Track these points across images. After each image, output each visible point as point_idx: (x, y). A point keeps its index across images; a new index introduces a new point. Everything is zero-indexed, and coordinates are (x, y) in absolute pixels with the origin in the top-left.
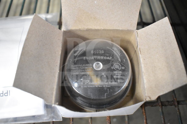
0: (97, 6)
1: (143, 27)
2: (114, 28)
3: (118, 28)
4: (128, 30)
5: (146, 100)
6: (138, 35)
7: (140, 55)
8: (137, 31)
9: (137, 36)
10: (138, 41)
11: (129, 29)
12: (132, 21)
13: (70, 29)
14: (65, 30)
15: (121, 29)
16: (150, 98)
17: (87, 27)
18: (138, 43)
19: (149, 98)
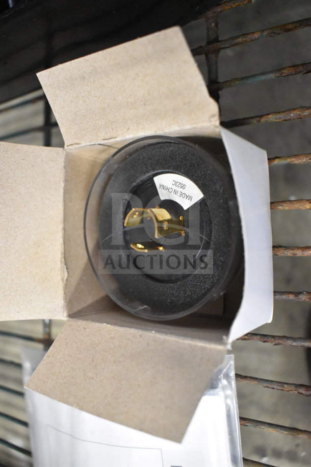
0: (8, 241)
1: (56, 124)
2: (61, 198)
3: (62, 190)
4: (65, 168)
5: (217, 127)
6: (75, 144)
7: (118, 139)
8: (68, 146)
9: (76, 146)
10: (89, 144)
11: (63, 164)
12: (42, 160)
13: (62, 302)
14: (65, 314)
15: (62, 185)
16: (214, 116)
17: (59, 263)
18: (92, 143)
19: (213, 119)
